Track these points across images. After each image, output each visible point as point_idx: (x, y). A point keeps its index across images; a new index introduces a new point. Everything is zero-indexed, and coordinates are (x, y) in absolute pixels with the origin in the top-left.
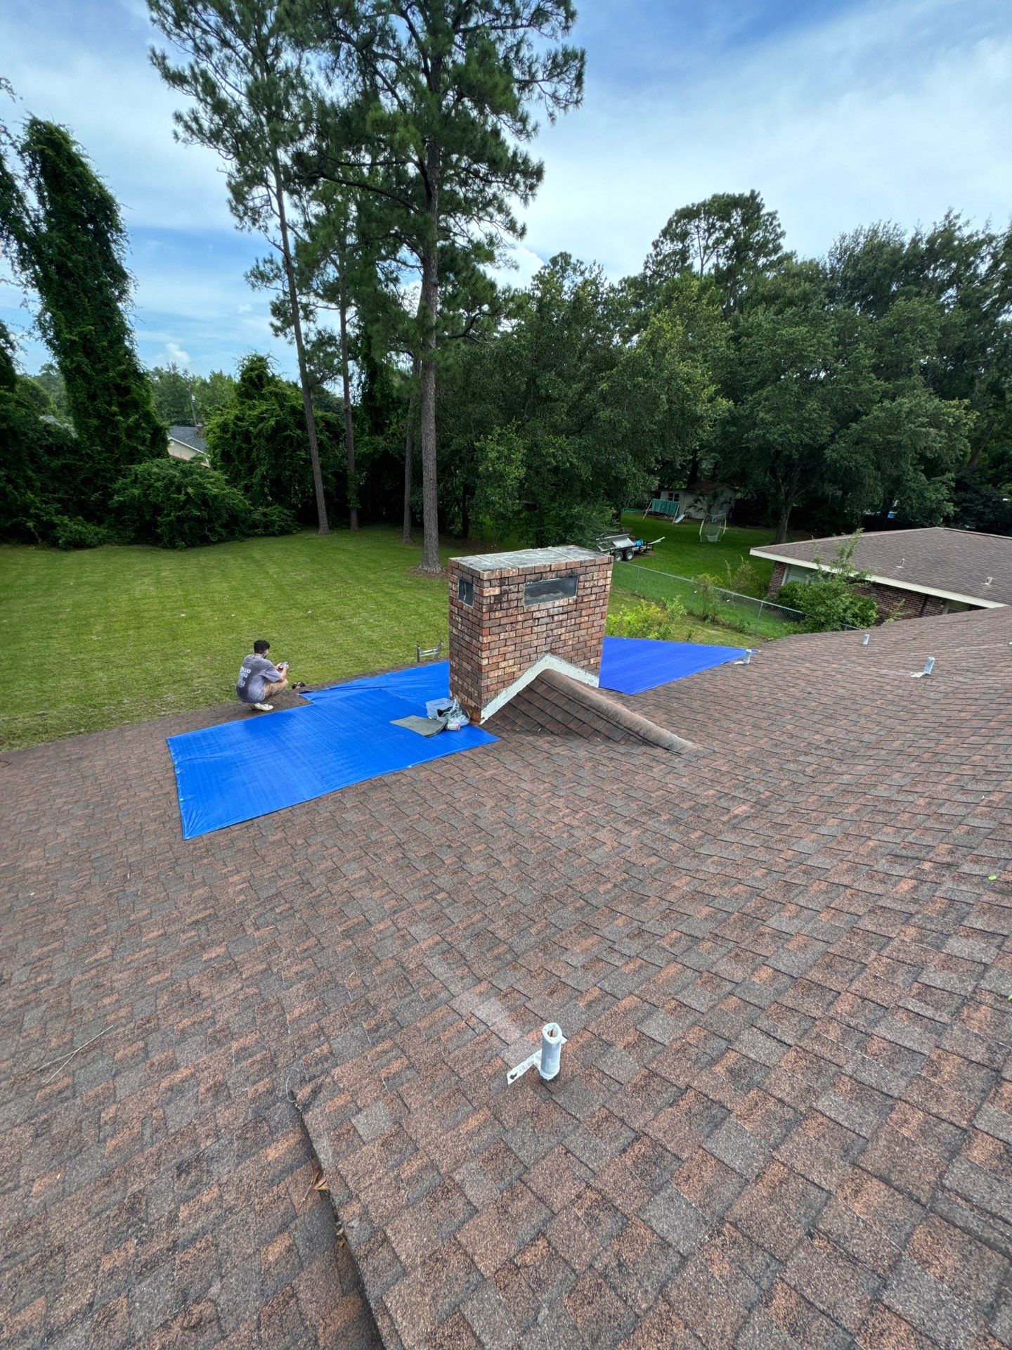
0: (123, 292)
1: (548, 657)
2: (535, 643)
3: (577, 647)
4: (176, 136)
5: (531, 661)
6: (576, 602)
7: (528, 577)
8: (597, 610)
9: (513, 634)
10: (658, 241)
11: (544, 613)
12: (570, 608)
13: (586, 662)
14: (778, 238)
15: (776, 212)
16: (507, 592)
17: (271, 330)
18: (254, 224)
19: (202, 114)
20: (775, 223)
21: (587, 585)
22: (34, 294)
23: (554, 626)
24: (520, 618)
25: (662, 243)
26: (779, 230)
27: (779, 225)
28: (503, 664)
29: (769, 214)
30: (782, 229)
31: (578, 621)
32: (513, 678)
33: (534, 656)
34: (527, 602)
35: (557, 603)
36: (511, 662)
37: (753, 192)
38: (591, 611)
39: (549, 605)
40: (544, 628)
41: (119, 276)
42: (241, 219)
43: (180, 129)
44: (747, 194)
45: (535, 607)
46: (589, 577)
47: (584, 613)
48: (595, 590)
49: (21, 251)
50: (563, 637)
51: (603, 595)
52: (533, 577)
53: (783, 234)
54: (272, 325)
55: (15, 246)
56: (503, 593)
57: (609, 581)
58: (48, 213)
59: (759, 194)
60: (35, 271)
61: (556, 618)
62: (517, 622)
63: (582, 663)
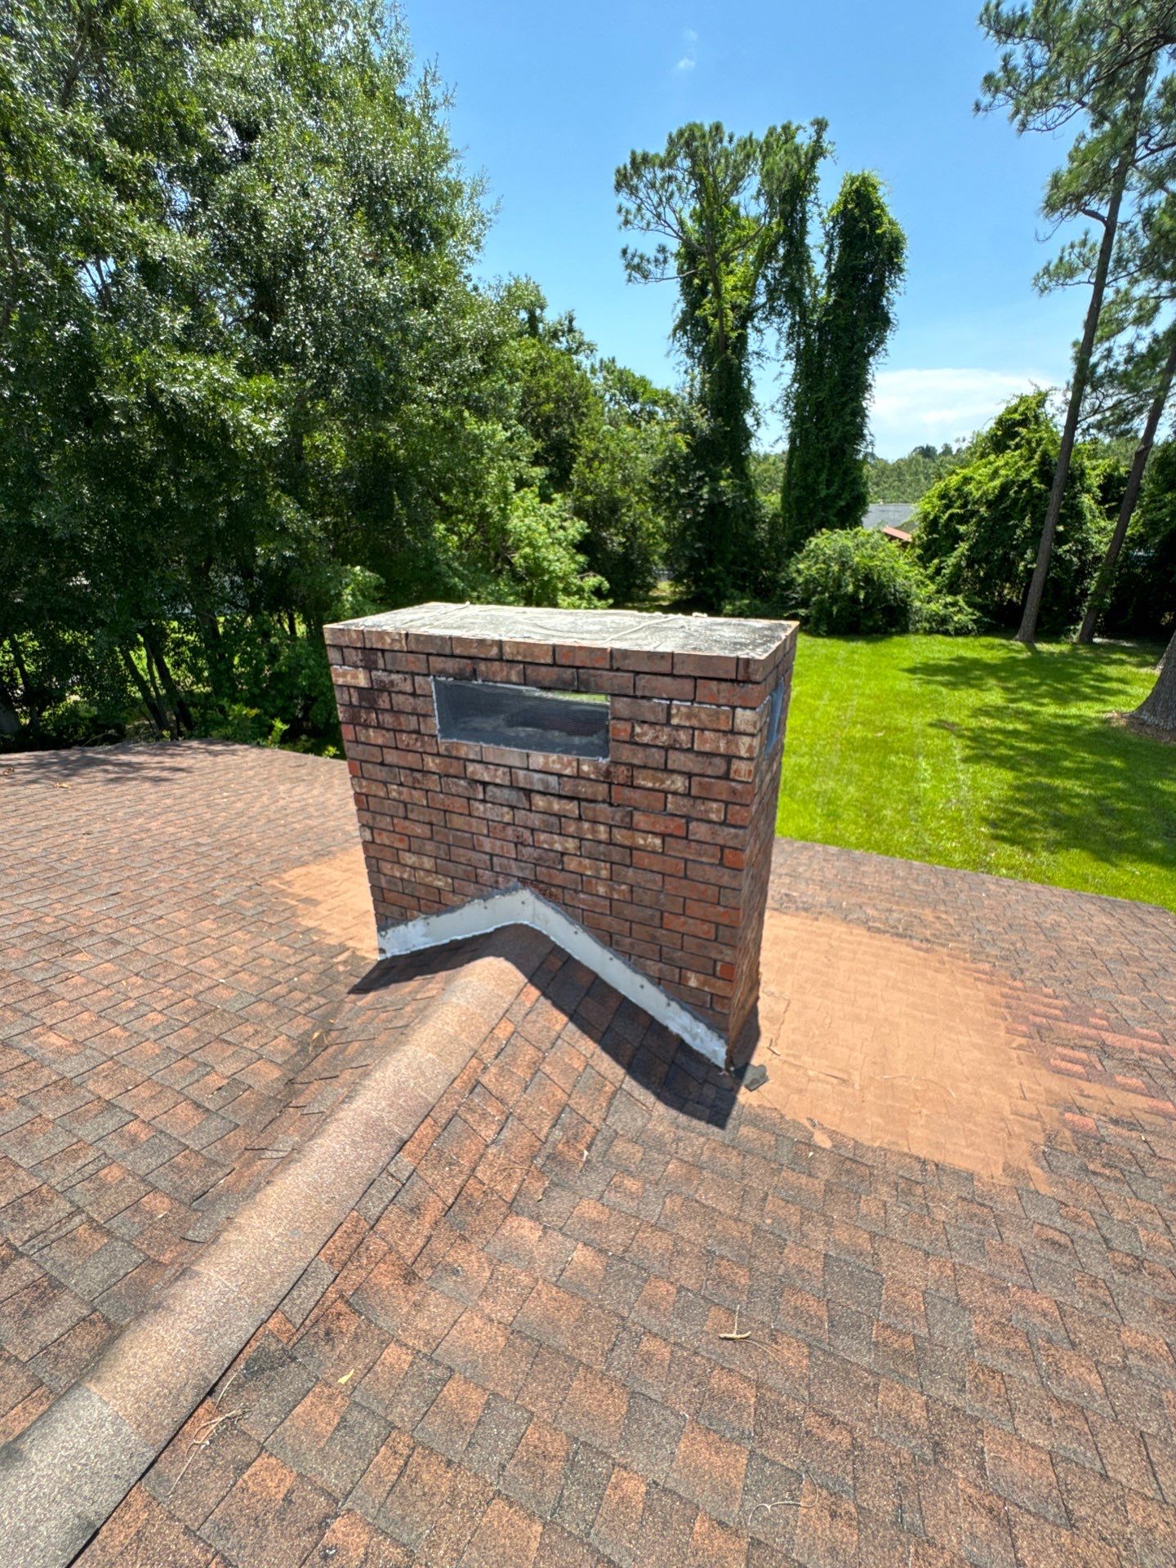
1: (526, 895)
2: (485, 845)
4: (977, 107)
5: (480, 883)
6: (607, 777)
7: (436, 662)
9: (420, 797)
11: (500, 777)
12: (584, 789)
16: (384, 685)
23: (536, 821)
24: (431, 764)
28: (410, 859)
31: (621, 836)
33: (486, 876)
34: (446, 729)
35: (538, 759)
39: (512, 756)
40: (507, 815)
45: (468, 748)
47: (644, 820)
49: (792, 325)
50: (572, 864)
52: (451, 665)
55: (789, 321)
56: (375, 689)
58: (830, 276)
60: (798, 344)
61: (540, 802)
62: (426, 772)
63: (654, 967)
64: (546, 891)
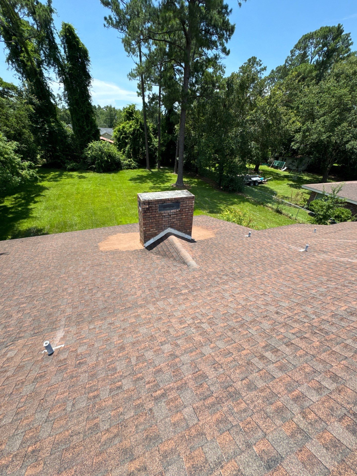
0: (89, 82)
1: (169, 228)
2: (164, 224)
3: (182, 225)
4: (105, 26)
5: (163, 230)
6: (180, 211)
7: (159, 202)
8: (189, 214)
9: (155, 220)
10: (293, 50)
11: (167, 214)
12: (177, 213)
13: (186, 231)
14: (350, 45)
15: (350, 34)
16: (151, 207)
17: (137, 94)
18: (133, 54)
19: (112, 17)
20: (349, 38)
21: (184, 205)
22: (62, 85)
23: (171, 218)
24: (157, 215)
25: (295, 51)
26: (350, 42)
27: (351, 40)
28: (152, 230)
29: (347, 34)
30: (352, 41)
31: (181, 217)
32: (156, 235)
33: (163, 228)
34: (160, 210)
35: (172, 211)
36: (155, 229)
37: (339, 25)
38: (186, 214)
39: (169, 211)
40: (167, 219)
41: (88, 77)
42: (129, 53)
43: (106, 23)
44: (337, 26)
45: (163, 212)
46: (184, 203)
47: (183, 215)
48: (187, 207)
49: (59, 71)
50: (175, 222)
51: (191, 209)
52: (161, 202)
53: (352, 43)
54: (137, 92)
55: (57, 69)
56: (149, 207)
57: (193, 204)
58: (67, 57)
59: (342, 25)
60: (63, 78)
61: (172, 216)
62: (156, 217)
63: (184, 231)
64: (171, 227)
